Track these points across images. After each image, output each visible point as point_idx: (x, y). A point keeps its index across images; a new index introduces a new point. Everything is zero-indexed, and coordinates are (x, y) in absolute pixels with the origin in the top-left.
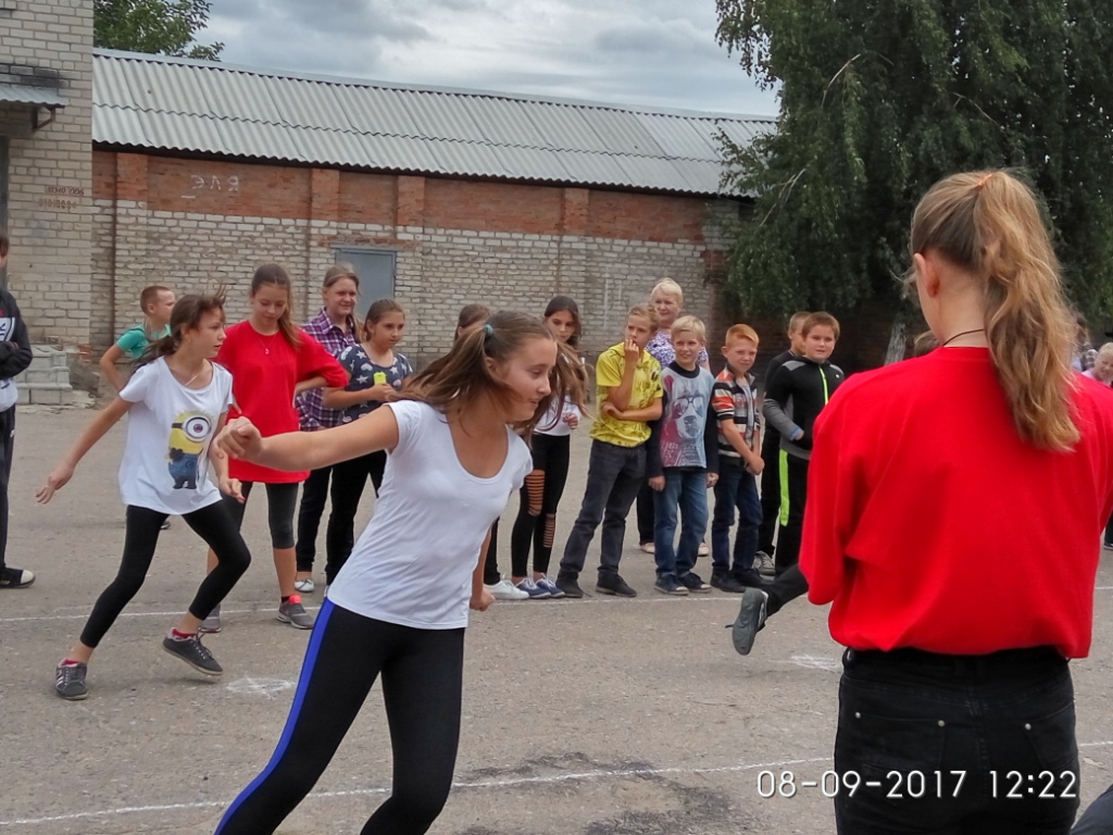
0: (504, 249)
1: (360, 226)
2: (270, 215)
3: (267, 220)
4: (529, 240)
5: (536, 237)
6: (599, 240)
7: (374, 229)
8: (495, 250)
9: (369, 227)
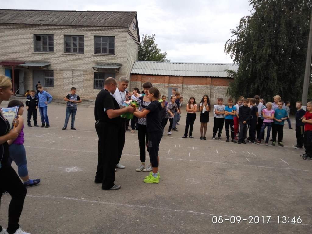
0: (196, 88)
1: (173, 84)
2: (159, 83)
3: (159, 84)
4: (201, 86)
5: (202, 86)
6: (214, 86)
7: (175, 85)
8: (195, 88)
9: (174, 85)
